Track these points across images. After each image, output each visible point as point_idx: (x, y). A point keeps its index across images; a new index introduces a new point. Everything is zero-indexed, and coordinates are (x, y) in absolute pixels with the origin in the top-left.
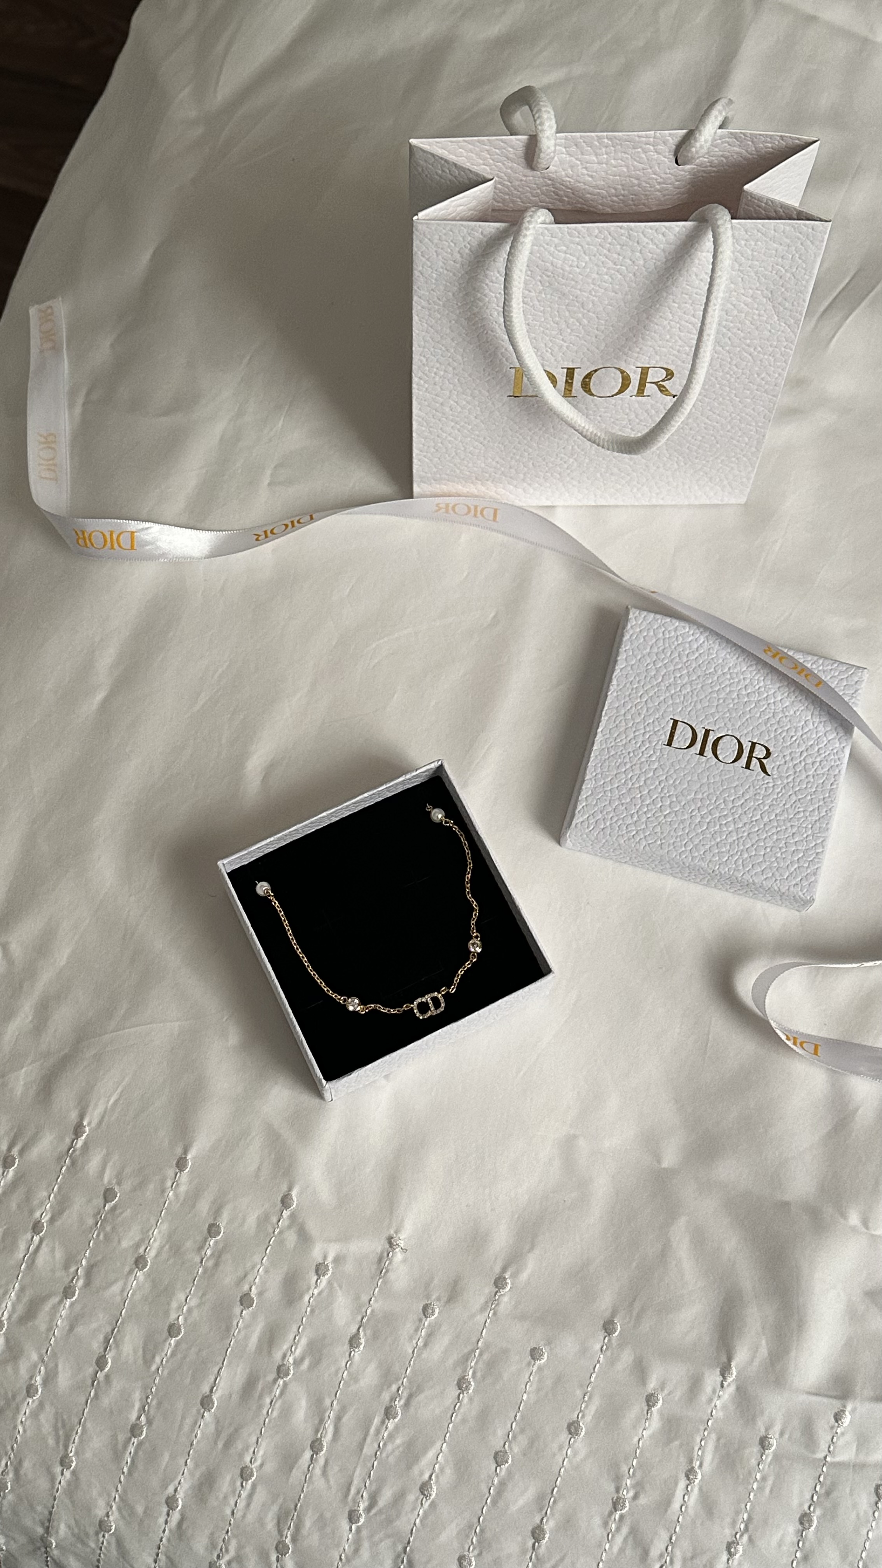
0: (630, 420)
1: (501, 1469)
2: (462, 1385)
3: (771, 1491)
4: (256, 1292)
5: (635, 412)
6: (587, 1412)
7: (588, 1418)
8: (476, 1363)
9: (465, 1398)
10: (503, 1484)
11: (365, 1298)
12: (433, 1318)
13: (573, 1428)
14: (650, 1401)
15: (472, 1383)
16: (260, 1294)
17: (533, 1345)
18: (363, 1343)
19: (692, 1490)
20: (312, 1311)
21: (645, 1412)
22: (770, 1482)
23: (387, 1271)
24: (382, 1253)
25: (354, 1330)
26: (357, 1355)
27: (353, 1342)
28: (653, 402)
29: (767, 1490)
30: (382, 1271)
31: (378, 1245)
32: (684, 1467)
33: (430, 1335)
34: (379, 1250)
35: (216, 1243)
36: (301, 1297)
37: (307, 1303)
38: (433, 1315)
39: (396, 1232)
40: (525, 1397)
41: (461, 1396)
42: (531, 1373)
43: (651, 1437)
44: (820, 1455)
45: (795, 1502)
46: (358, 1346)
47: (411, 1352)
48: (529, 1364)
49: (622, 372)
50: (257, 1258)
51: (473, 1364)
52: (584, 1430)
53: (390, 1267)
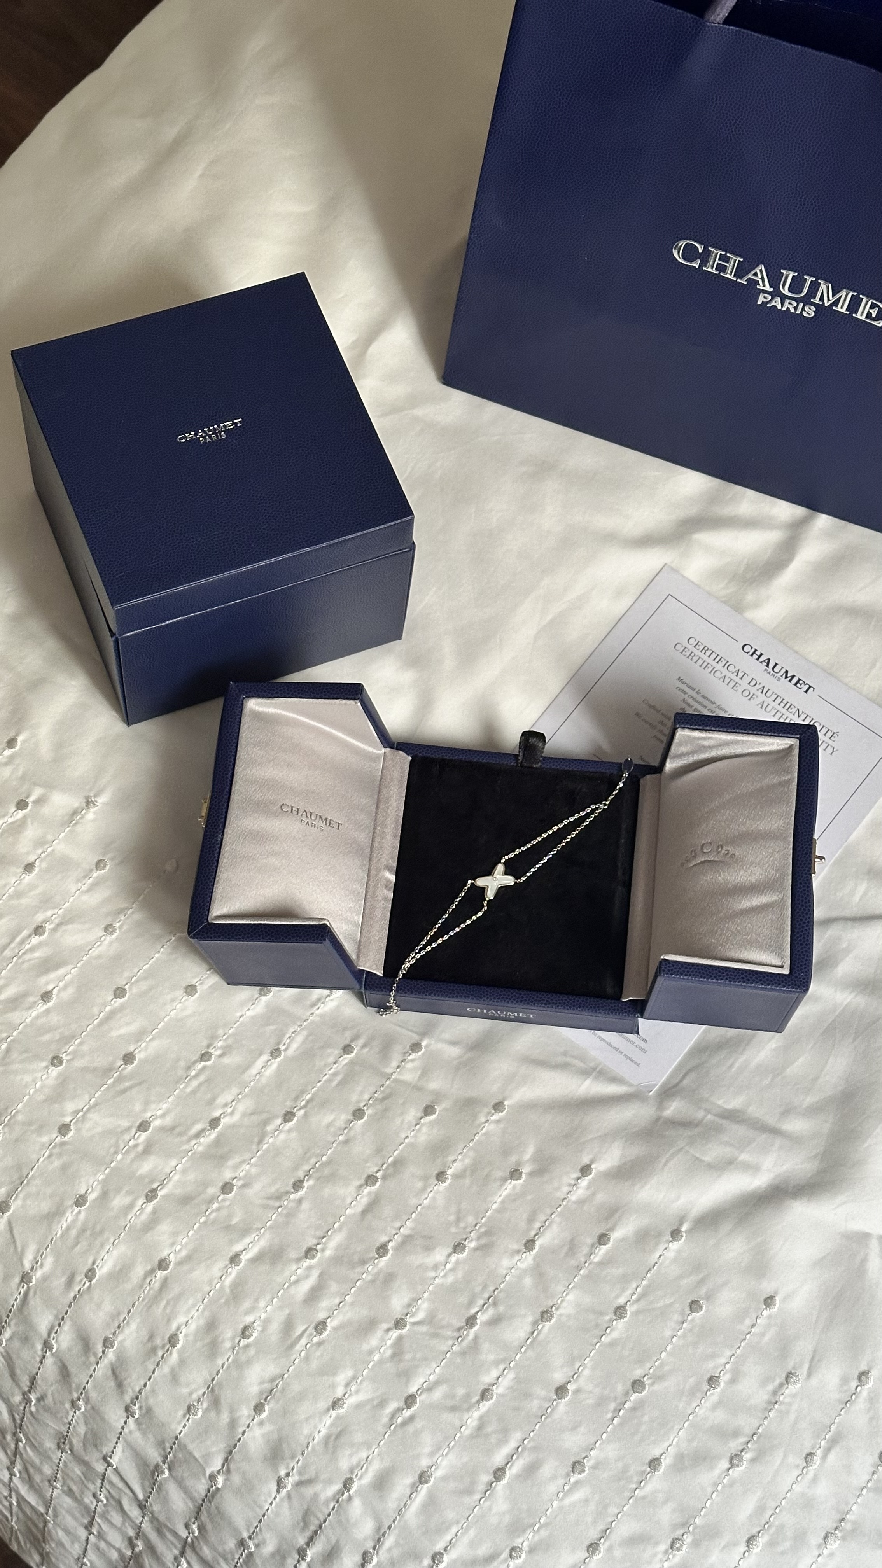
1: (115, 1002)
3: (338, 1085)
10: (113, 1013)
19: (271, 1065)
22: (339, 1078)
24: (78, 808)
25: (32, 858)
27: (29, 867)
29: (335, 1083)
31: (76, 802)
34: (76, 805)
44: (389, 1070)
45: (354, 1097)
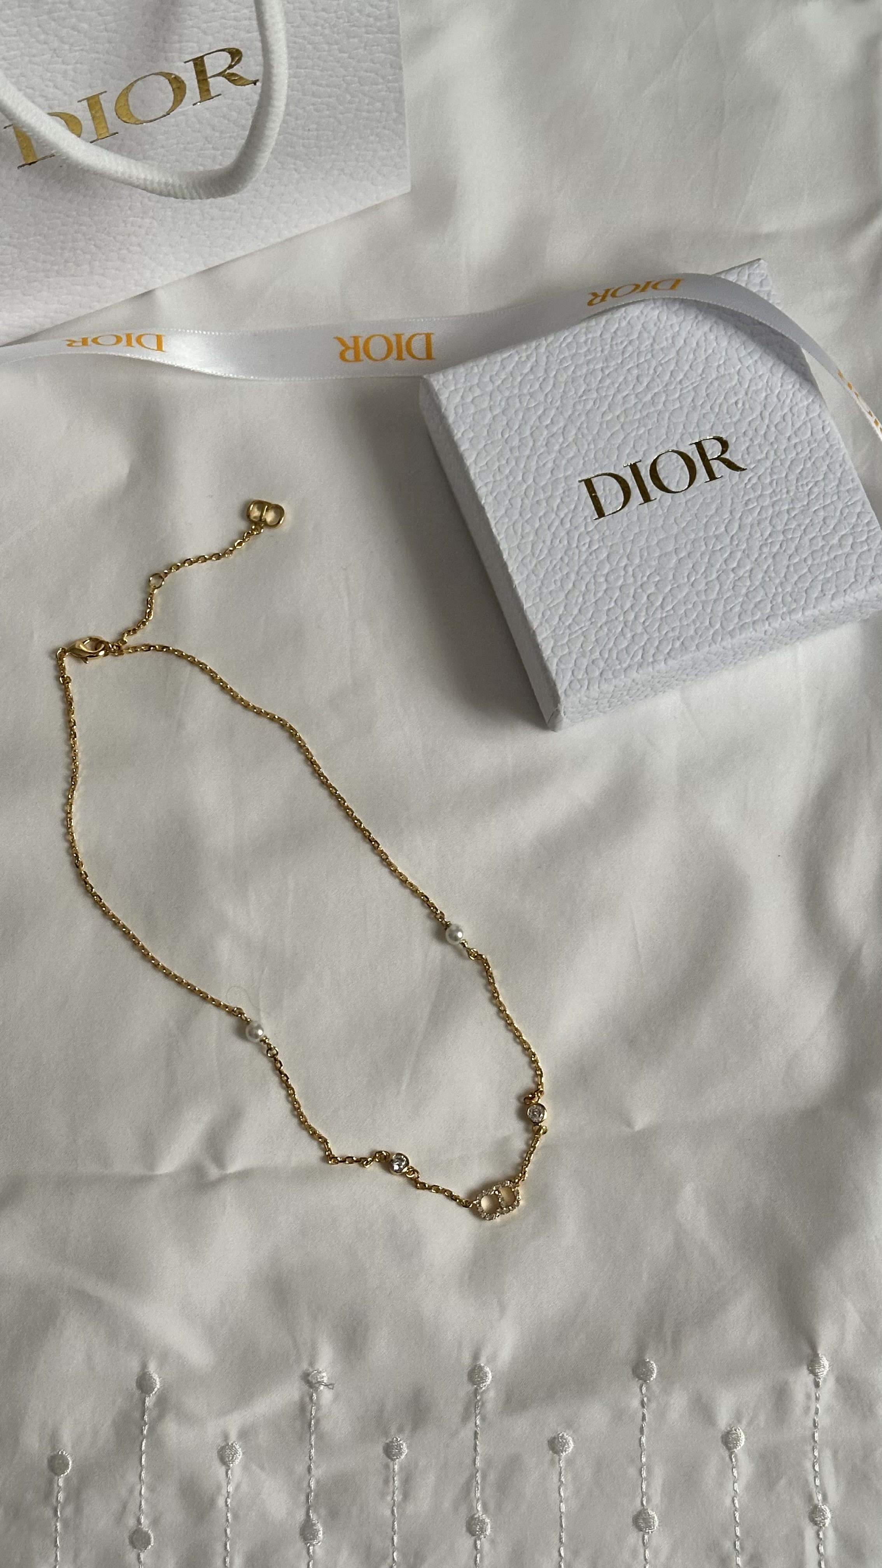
0: (206, 138)
2: (473, 1527)
4: (147, 1522)
5: (209, 125)
6: (652, 1491)
7: (656, 1499)
8: (483, 1489)
9: (484, 1543)
11: (300, 1469)
12: (403, 1457)
13: (640, 1521)
14: (728, 1440)
15: (488, 1520)
16: (155, 1522)
17: (549, 1435)
18: (321, 1529)
20: (236, 1516)
21: (728, 1459)
23: (318, 1422)
26: (318, 1548)
28: (230, 101)
30: (310, 1424)
32: (803, 1510)
33: (407, 1481)
35: (67, 1479)
36: (212, 1502)
37: (224, 1509)
38: (401, 1454)
39: (311, 1364)
40: (563, 1509)
41: (478, 1542)
42: (560, 1473)
43: (748, 1488)
46: (315, 1537)
47: (389, 1512)
48: (552, 1462)
49: (166, 75)
50: (132, 1478)
51: (478, 1495)
52: (656, 1518)
53: (320, 1414)
